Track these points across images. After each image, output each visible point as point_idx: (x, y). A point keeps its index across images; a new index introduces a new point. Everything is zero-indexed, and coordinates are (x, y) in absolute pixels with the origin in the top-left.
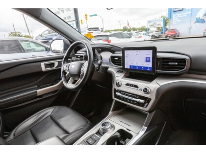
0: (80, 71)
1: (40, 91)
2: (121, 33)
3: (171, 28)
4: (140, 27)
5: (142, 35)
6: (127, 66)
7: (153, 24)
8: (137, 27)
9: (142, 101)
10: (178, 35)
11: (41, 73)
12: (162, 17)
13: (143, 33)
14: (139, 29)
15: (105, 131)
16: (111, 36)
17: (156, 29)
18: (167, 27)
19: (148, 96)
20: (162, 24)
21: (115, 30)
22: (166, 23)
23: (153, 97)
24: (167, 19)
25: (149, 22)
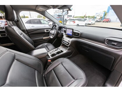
0: (54, 33)
1: (44, 38)
2: (81, 19)
3: (107, 18)
4: (92, 16)
5: (91, 20)
6: (67, 34)
7: (98, 15)
8: (91, 16)
9: (67, 43)
10: (109, 21)
11: (45, 33)
12: (104, 11)
13: (91, 19)
14: (91, 17)
15: (57, 50)
16: (76, 20)
17: (100, 18)
18: (106, 17)
19: (69, 42)
20: (103, 15)
21: (79, 17)
22: (105, 15)
23: (70, 43)
24: (106, 13)
25: (97, 14)
